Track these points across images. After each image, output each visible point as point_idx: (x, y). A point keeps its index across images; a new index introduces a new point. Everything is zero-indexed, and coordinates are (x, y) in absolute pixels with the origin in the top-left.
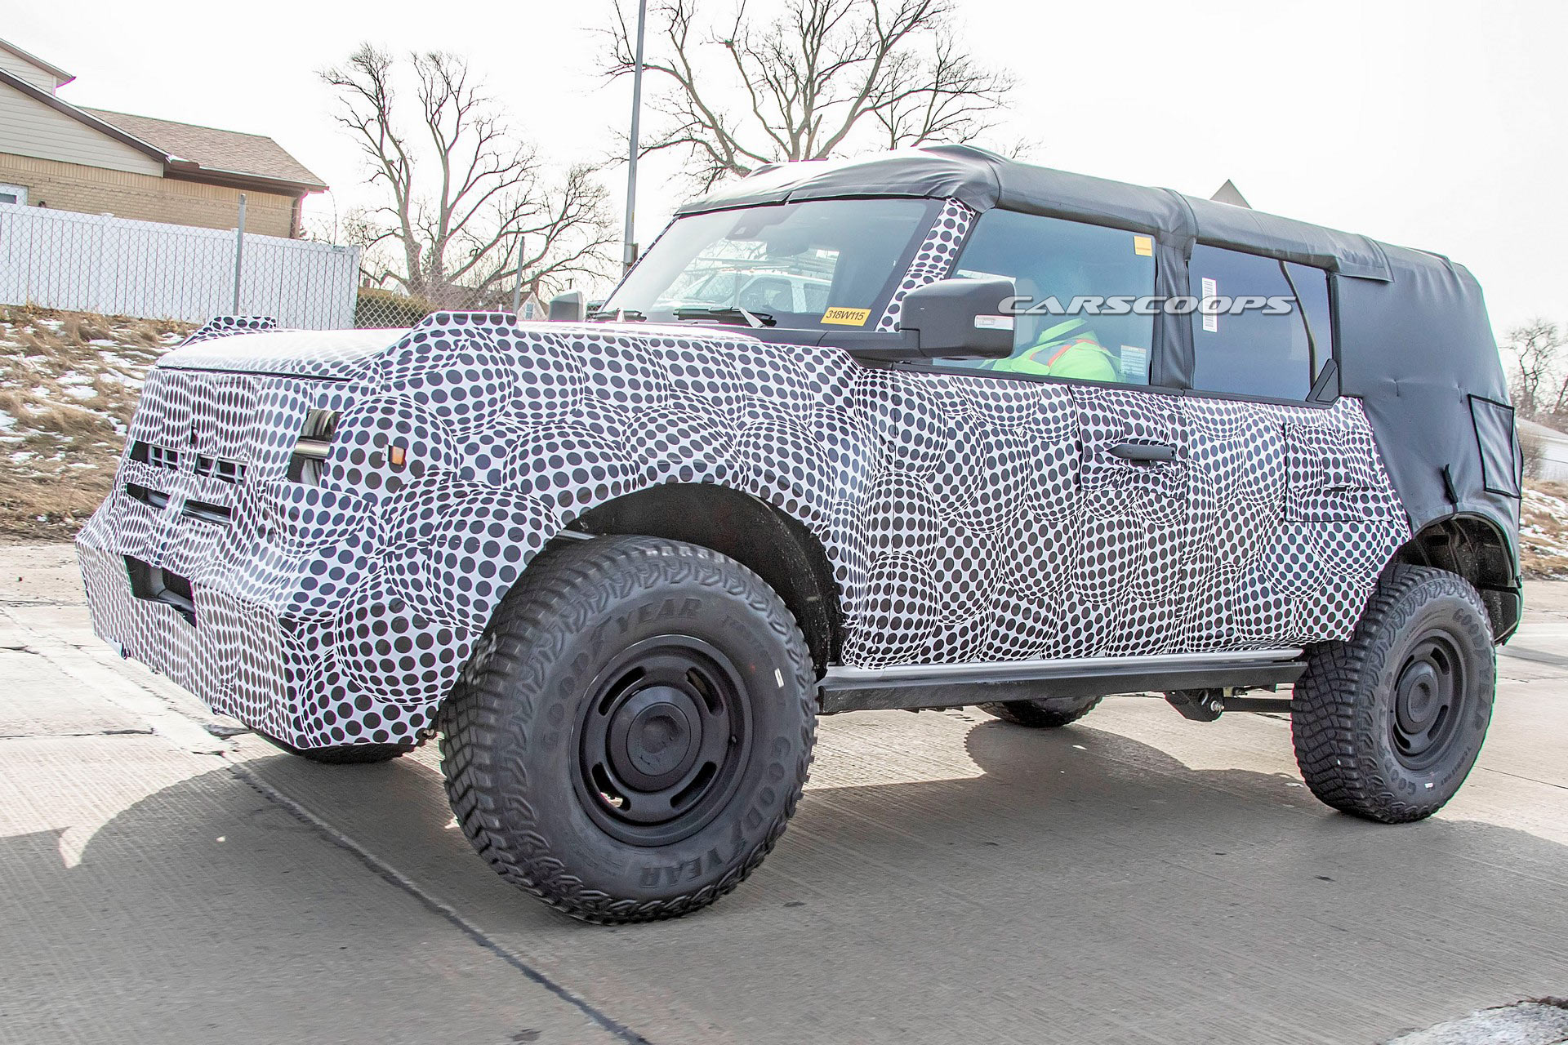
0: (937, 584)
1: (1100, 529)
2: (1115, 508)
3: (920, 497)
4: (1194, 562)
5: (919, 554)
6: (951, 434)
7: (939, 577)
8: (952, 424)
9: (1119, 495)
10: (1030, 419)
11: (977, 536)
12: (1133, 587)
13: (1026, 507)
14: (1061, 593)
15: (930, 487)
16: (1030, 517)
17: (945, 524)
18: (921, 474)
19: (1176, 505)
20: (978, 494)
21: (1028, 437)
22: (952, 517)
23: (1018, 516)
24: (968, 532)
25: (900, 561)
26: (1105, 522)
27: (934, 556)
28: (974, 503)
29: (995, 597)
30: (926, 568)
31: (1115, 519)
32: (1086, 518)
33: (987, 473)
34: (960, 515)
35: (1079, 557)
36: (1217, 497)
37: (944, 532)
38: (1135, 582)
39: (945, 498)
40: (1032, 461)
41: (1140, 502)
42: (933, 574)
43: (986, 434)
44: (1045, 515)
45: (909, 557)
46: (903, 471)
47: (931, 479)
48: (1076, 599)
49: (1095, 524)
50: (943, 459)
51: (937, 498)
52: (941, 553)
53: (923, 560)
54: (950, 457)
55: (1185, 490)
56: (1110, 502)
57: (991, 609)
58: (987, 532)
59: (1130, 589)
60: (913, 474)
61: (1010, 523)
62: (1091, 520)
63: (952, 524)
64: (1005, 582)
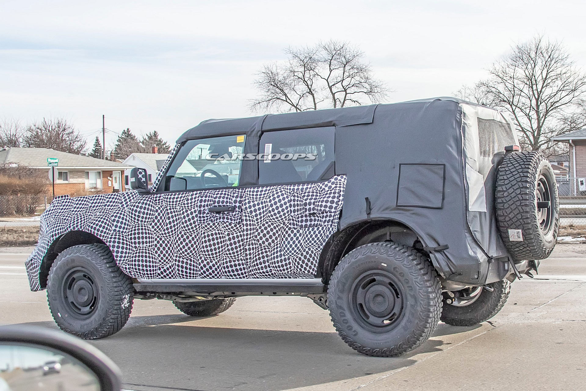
0: (156, 254)
1: (208, 236)
2: (213, 229)
3: (148, 230)
4: (249, 245)
5: (149, 246)
6: (157, 211)
7: (156, 252)
8: (157, 208)
9: (214, 224)
10: (182, 204)
11: (166, 240)
12: (224, 254)
13: (181, 231)
14: (197, 257)
15: (151, 227)
16: (183, 233)
17: (156, 237)
18: (148, 223)
19: (238, 226)
20: (165, 228)
21: (181, 209)
22: (158, 235)
23: (179, 233)
24: (163, 239)
25: (144, 248)
26: (210, 233)
27: (154, 247)
28: (164, 230)
29: (175, 258)
30: (152, 250)
31: (214, 232)
32: (202, 232)
33: (168, 221)
34: (160, 234)
35: (202, 245)
36: (256, 222)
37: (156, 239)
38: (225, 253)
39: (155, 230)
40: (182, 216)
41: (223, 226)
42: (154, 252)
43: (167, 210)
44: (188, 232)
45: (147, 247)
46: (143, 223)
47: (151, 225)
48: (203, 259)
49: (206, 234)
50: (154, 218)
51: (153, 230)
52: (156, 245)
53: (151, 248)
54: (156, 217)
55: (240, 220)
56: (211, 227)
57: (174, 262)
58: (169, 239)
59: (223, 255)
60: (146, 223)
61: (176, 236)
62: (204, 233)
63: (158, 237)
64: (177, 254)
